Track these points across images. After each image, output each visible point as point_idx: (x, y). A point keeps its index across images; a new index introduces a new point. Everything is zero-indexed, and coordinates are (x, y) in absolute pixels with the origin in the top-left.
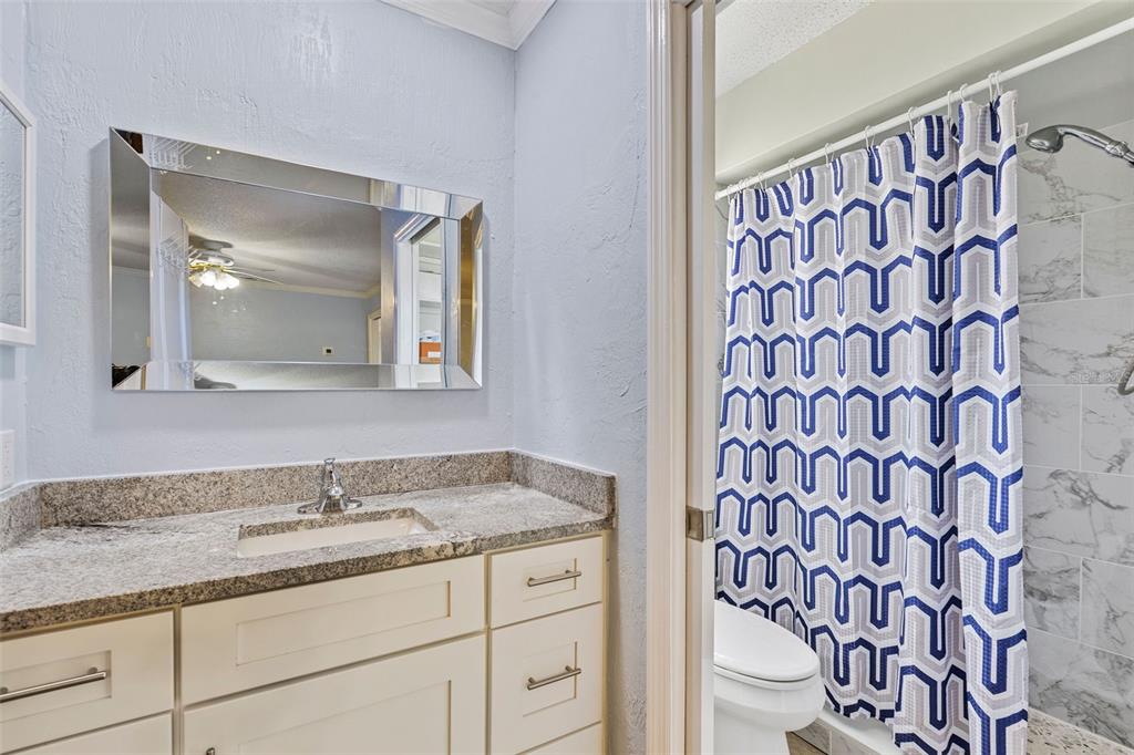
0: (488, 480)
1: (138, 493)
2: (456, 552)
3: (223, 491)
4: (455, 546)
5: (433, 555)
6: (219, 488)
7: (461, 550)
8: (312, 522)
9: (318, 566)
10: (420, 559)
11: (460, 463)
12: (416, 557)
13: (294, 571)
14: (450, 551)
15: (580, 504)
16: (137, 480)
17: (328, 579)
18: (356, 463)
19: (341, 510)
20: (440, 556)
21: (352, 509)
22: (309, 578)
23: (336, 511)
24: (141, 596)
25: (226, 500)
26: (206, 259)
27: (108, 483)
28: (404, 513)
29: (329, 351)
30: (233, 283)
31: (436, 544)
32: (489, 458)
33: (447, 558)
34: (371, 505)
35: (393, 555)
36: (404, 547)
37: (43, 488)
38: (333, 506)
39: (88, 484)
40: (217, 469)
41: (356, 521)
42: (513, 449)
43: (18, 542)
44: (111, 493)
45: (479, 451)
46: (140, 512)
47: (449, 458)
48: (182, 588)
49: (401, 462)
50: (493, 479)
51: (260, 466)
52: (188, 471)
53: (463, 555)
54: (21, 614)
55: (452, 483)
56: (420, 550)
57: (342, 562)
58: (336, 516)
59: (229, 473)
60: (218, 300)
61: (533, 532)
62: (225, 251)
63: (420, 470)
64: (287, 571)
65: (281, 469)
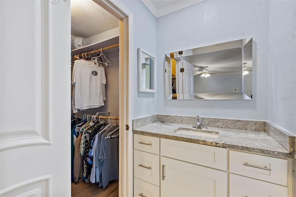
0: (255, 130)
1: (169, 118)
2: (216, 145)
3: (181, 120)
4: (216, 143)
5: (209, 144)
6: (181, 119)
7: (218, 145)
8: (194, 130)
9: (182, 137)
10: (206, 144)
11: (243, 123)
12: (204, 143)
13: (177, 137)
14: (215, 144)
15: (282, 145)
16: (169, 116)
17: (183, 141)
18: (209, 118)
19: (201, 129)
20: (211, 144)
21: (204, 129)
22: (180, 139)
23: (200, 129)
24: (155, 134)
25: (182, 122)
26: (203, 71)
27: (165, 116)
28: (217, 133)
29: (235, 89)
30: (208, 75)
31: (211, 141)
32: (256, 123)
33: (213, 146)
34: (209, 129)
35: (198, 140)
36: (202, 140)
37: (158, 115)
38: (199, 127)
39: (163, 115)
40: (180, 115)
41: (204, 132)
42: (267, 121)
43: (153, 123)
44: (165, 117)
45: (251, 120)
46: (169, 122)
47: (239, 121)
48: (160, 134)
49: (222, 120)
50: (257, 130)
51: (188, 116)
52: (176, 115)
53: (219, 147)
54: (143, 132)
55: (239, 128)
56: (205, 141)
57: (187, 138)
58: (199, 129)
59: (182, 116)
60: (205, 80)
61: (247, 148)
62: (207, 68)
63: (228, 123)
64: (176, 137)
65: (192, 117)
